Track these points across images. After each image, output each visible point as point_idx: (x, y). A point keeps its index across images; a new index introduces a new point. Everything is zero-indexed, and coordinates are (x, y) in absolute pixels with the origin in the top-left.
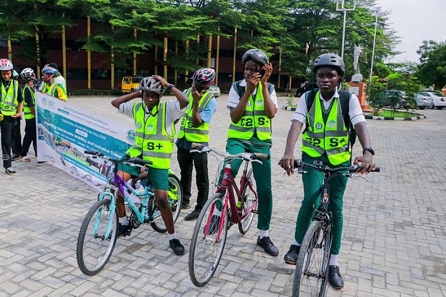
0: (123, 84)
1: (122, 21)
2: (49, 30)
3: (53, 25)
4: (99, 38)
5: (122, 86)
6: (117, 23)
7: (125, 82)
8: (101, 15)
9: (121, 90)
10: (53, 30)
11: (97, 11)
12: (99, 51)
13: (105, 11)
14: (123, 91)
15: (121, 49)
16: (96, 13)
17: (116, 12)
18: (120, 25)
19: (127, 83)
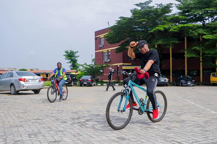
0: (211, 77)
1: (211, 36)
2: (164, 46)
3: (167, 43)
4: (195, 49)
5: (211, 79)
6: (208, 37)
7: (212, 76)
8: (196, 34)
9: (210, 81)
10: (167, 46)
11: (194, 32)
12: (195, 57)
13: (199, 32)
14: (211, 82)
15: (211, 54)
16: (193, 33)
17: (207, 31)
18: (211, 38)
19: (214, 77)
